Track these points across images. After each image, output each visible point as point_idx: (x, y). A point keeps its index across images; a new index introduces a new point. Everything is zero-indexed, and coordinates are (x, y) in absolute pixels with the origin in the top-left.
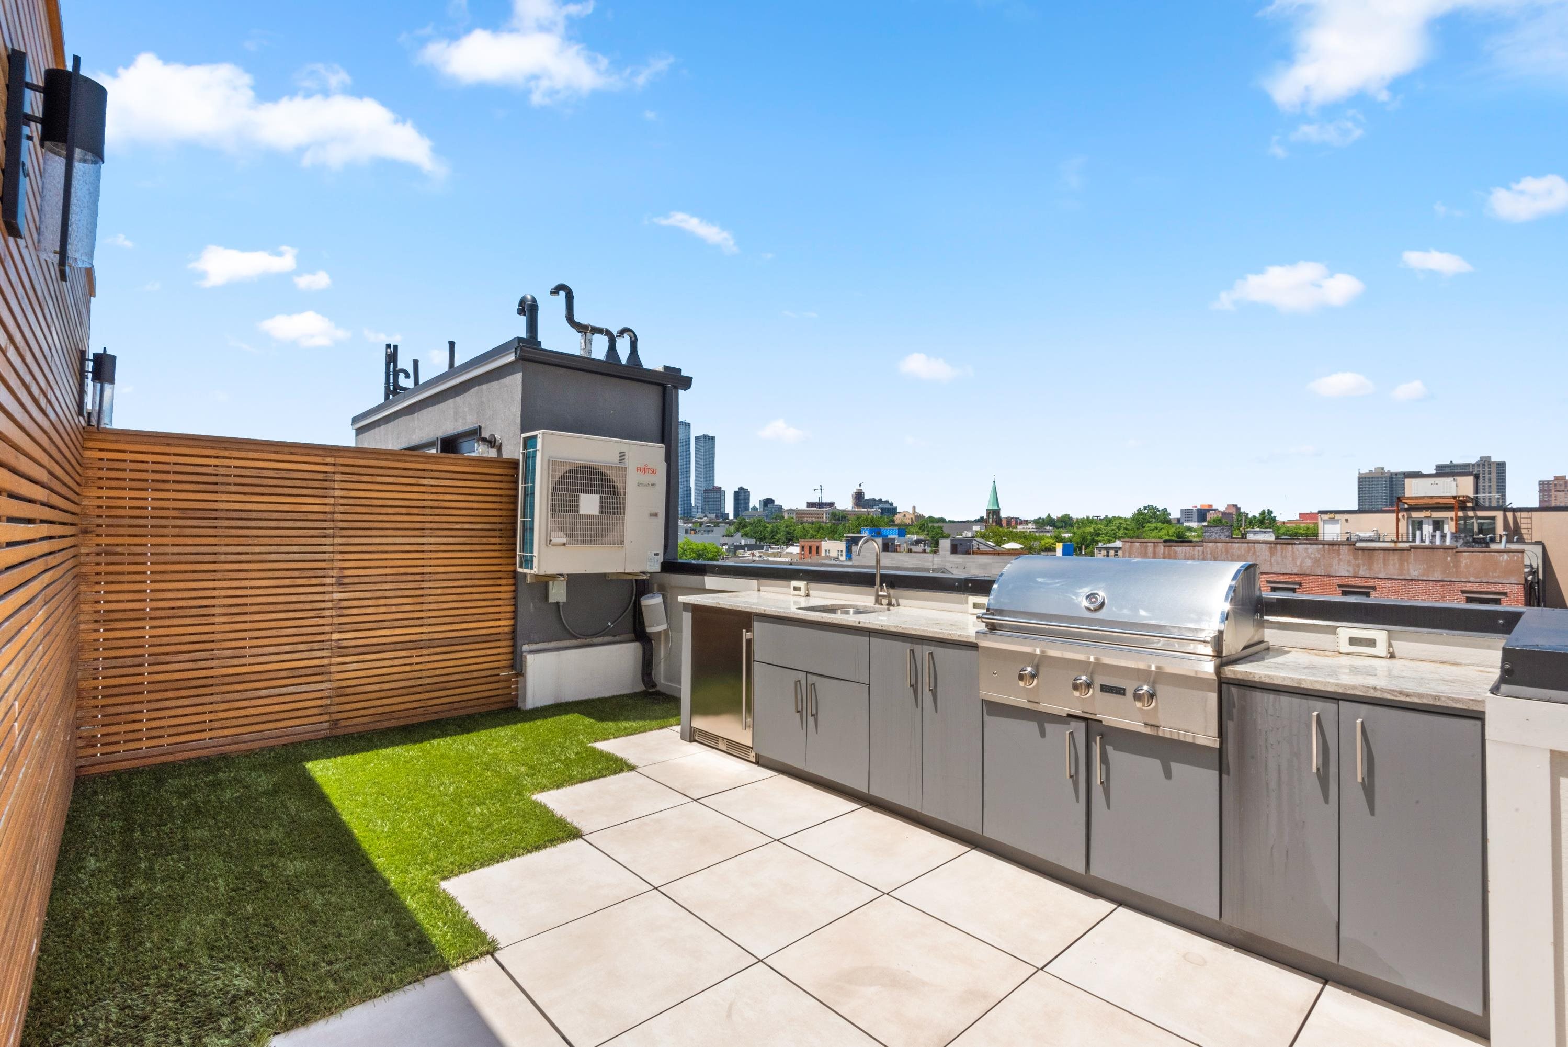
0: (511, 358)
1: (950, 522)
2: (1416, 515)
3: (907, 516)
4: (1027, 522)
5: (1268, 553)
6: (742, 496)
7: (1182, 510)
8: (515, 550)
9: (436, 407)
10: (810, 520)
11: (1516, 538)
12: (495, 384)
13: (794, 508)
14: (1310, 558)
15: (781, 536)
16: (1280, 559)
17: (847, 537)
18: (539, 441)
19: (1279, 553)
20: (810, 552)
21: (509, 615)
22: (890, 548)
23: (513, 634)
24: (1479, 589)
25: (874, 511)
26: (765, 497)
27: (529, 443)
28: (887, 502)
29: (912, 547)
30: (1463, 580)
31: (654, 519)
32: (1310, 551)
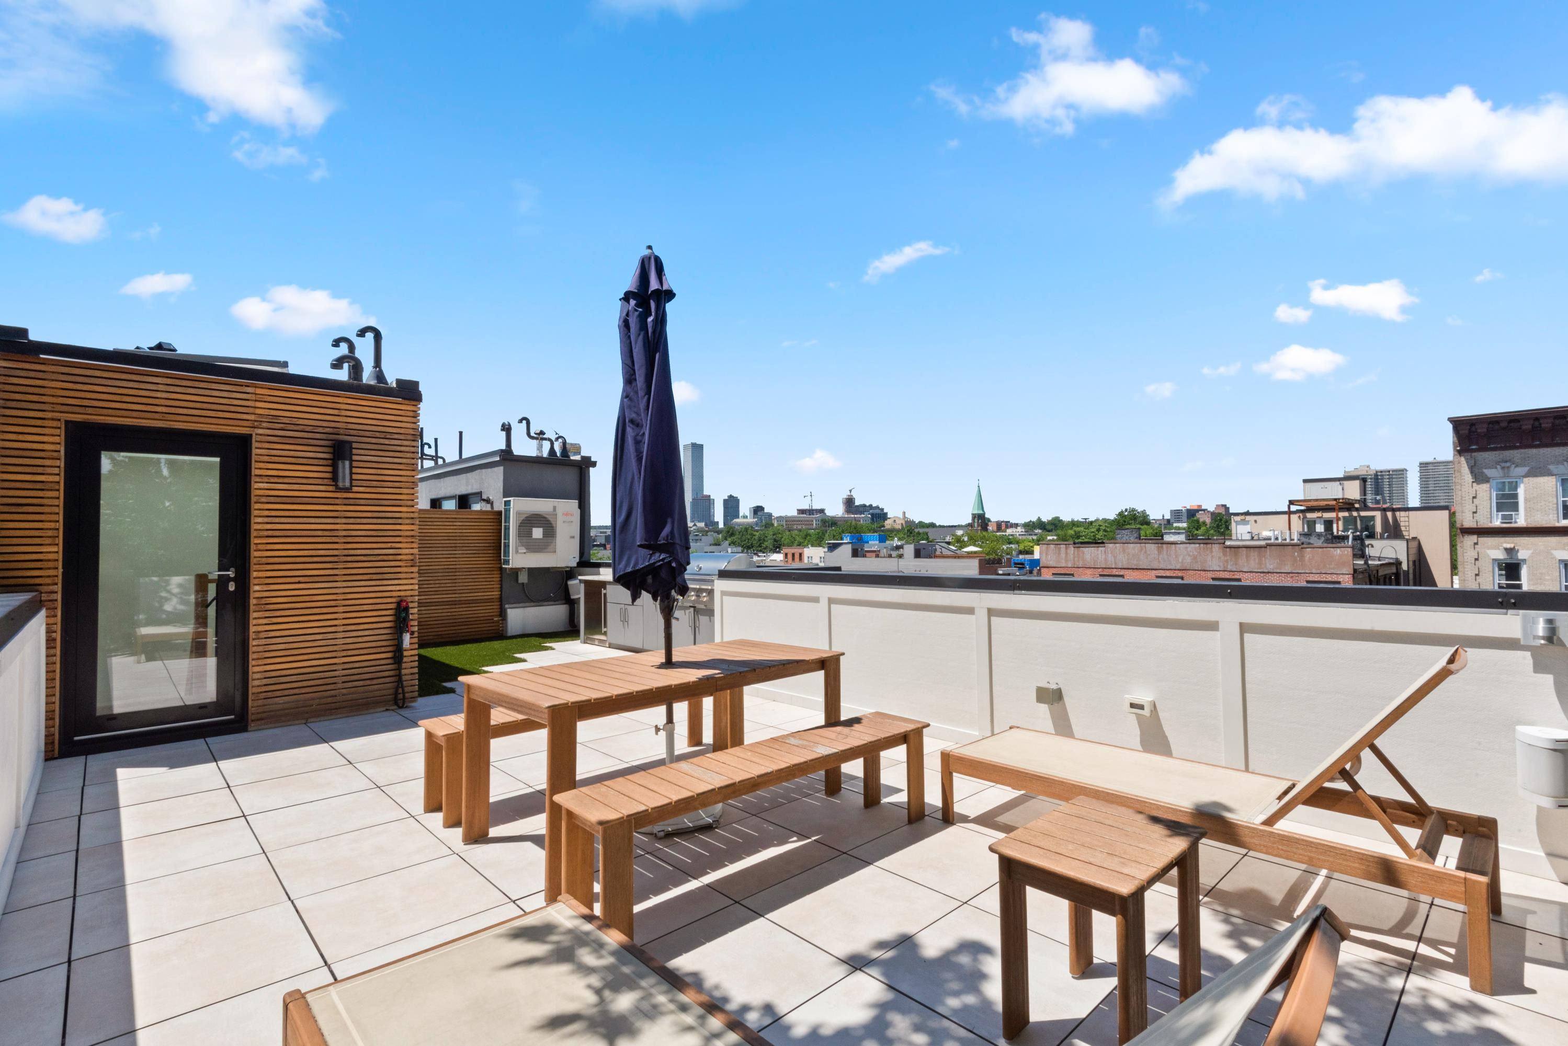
0: (498, 459)
1: (940, 526)
2: (1310, 516)
3: (898, 522)
4: (1016, 525)
5: (1156, 552)
6: (731, 505)
7: (1171, 511)
8: (500, 556)
9: (455, 477)
10: (799, 527)
11: (1386, 534)
12: (489, 470)
13: (783, 514)
14: (1189, 555)
15: (769, 543)
16: (1166, 557)
17: (829, 544)
18: (512, 503)
19: (1165, 552)
20: (793, 559)
21: (499, 589)
22: (859, 553)
23: (501, 599)
24: (1319, 579)
25: (865, 519)
26: (755, 505)
27: (507, 503)
28: (877, 507)
29: (892, 552)
30: (1307, 572)
31: (572, 540)
32: (1189, 549)
